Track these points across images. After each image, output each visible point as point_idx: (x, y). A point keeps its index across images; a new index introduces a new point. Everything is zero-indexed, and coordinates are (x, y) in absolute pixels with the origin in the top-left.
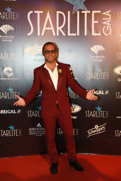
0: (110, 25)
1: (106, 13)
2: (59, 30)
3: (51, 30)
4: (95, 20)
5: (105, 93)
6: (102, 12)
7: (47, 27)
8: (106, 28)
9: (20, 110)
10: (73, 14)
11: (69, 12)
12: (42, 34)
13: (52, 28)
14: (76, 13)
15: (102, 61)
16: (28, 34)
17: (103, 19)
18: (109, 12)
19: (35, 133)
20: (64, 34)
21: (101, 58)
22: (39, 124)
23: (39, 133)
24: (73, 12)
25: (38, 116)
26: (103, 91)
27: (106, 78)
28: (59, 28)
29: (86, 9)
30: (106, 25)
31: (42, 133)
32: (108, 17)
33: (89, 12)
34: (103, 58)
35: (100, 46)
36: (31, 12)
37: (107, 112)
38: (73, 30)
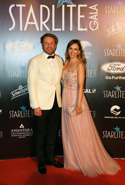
0: (97, 20)
1: (93, 7)
2: (43, 25)
3: (34, 25)
4: (81, 15)
5: (92, 92)
6: (88, 6)
7: (30, 21)
8: (93, 22)
9: (1, 110)
10: (57, 8)
11: (53, 6)
12: (25, 29)
13: (35, 23)
14: (61, 6)
15: (89, 57)
16: (10, 29)
17: (90, 13)
18: (96, 6)
19: (18, 135)
20: (48, 30)
21: (88, 54)
22: (22, 125)
23: (22, 135)
24: (58, 6)
25: (21, 116)
26: (90, 90)
27: (93, 76)
28: (43, 23)
29: (72, 3)
30: (93, 20)
31: (26, 134)
32: (95, 11)
33: (75, 6)
34: (90, 54)
35: (86, 42)
36: (13, 5)
37: (94, 112)
38: (58, 25)
